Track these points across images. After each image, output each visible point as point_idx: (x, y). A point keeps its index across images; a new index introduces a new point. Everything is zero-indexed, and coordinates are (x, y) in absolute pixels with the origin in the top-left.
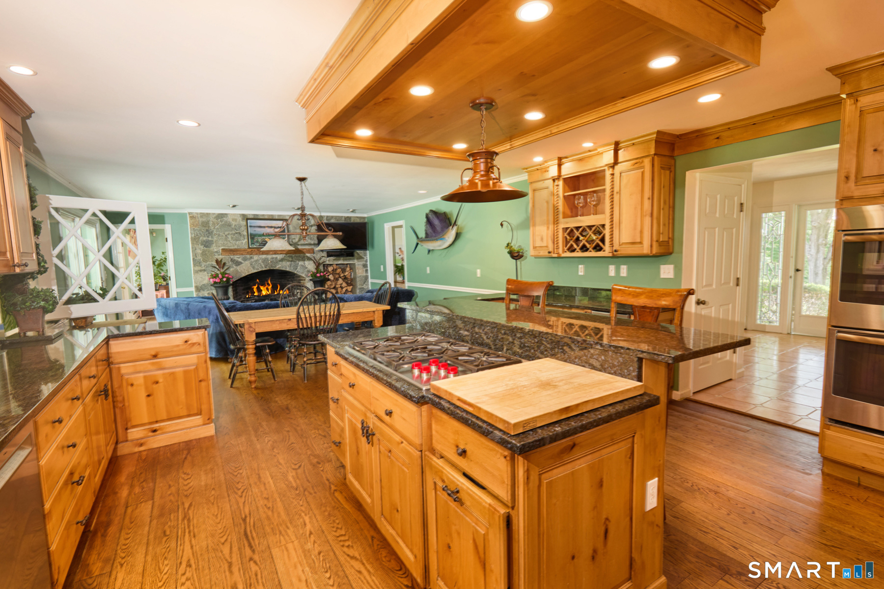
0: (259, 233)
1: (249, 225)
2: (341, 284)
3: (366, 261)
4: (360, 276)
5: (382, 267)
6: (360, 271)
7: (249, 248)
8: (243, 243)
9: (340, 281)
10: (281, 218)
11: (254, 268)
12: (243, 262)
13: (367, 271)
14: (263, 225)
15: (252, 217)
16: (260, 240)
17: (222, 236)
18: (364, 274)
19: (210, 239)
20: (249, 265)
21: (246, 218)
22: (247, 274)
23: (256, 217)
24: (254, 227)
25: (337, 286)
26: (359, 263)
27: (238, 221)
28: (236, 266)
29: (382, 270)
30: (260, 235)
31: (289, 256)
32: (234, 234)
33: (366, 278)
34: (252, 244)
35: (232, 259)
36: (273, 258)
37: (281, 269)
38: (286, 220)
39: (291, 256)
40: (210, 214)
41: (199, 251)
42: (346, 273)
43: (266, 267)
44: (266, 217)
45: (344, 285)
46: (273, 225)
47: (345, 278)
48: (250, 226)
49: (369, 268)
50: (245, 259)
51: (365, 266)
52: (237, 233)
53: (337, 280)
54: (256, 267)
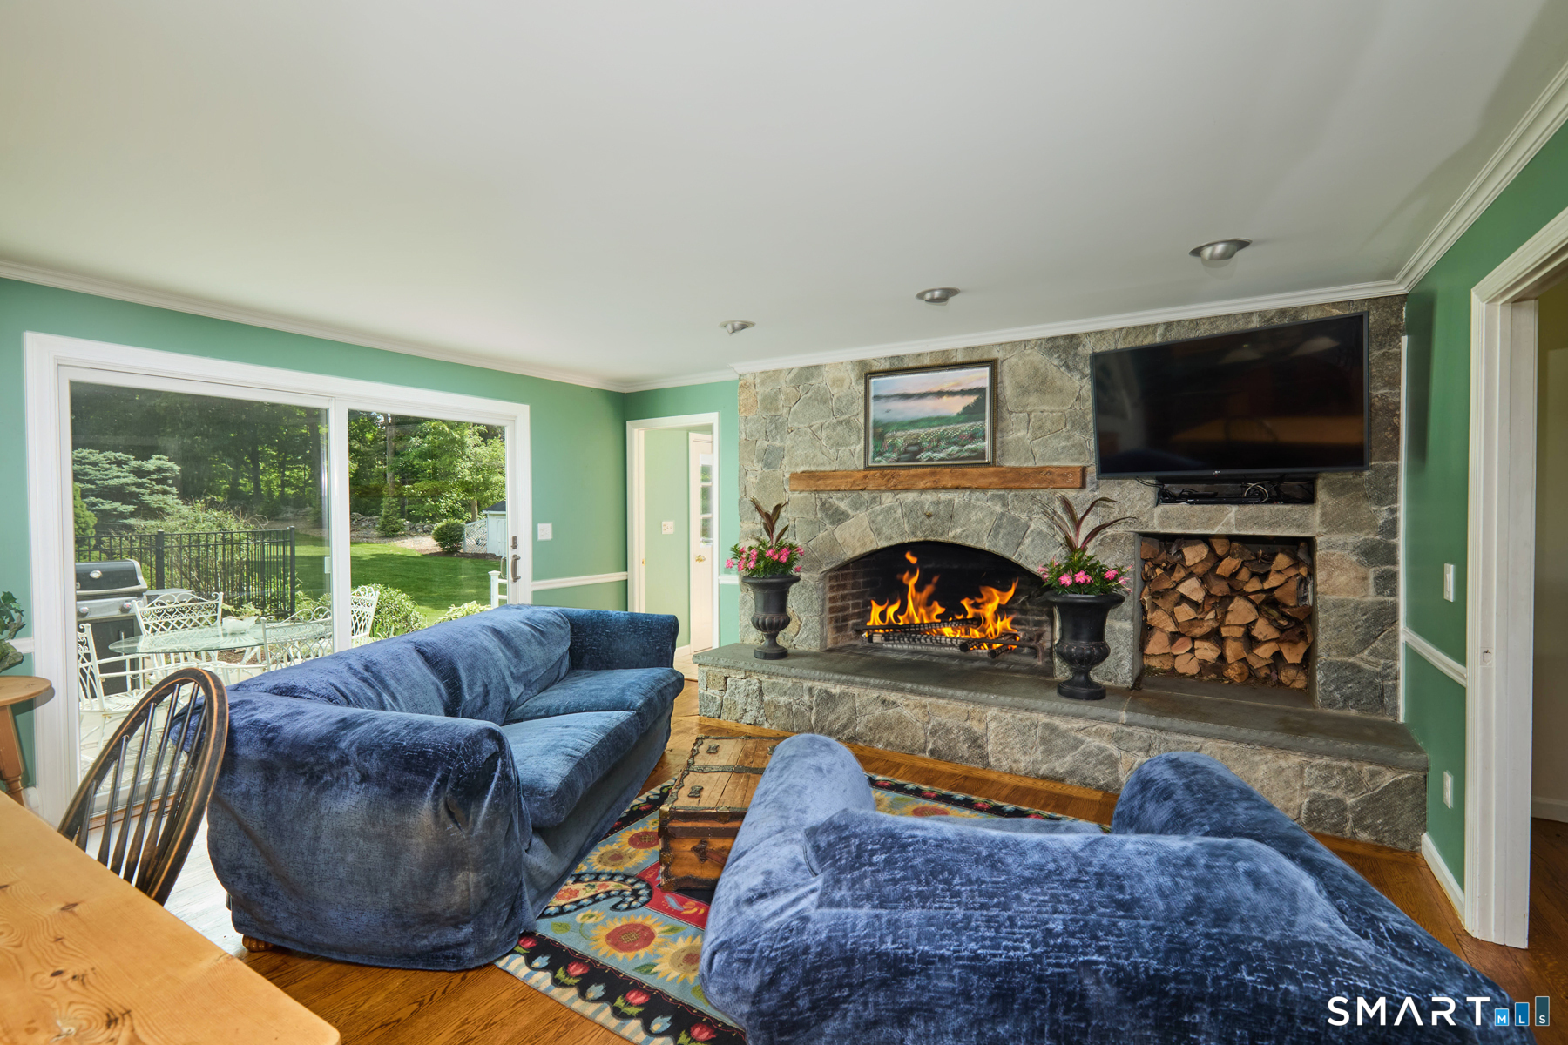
0: (900, 417)
1: (872, 394)
2: (1249, 627)
3: (1391, 528)
4: (1337, 605)
5: (1450, 572)
6: (1341, 579)
7: (867, 468)
8: (852, 455)
9: (1241, 611)
10: (976, 357)
11: (878, 532)
12: (850, 511)
13: (1387, 581)
14: (912, 391)
15: (885, 366)
16: (900, 442)
17: (806, 433)
18: (1371, 597)
19: (777, 443)
20: (866, 523)
21: (868, 374)
22: (859, 551)
23: (897, 365)
24: (888, 397)
25: (1224, 632)
26: (1338, 538)
27: (847, 382)
28: (833, 523)
29: (1450, 595)
30: (903, 425)
31: (993, 498)
32: (834, 427)
33: (1383, 618)
34: (879, 454)
35: (823, 504)
36: (939, 503)
37: (962, 541)
38: (992, 363)
39: (1002, 498)
40: (780, 371)
41: (752, 479)
42: (1273, 581)
43: (914, 533)
44: (927, 362)
45: (1263, 629)
46: (945, 387)
47: (1269, 603)
48: (877, 398)
49: (1402, 568)
50: (856, 507)
51: (1379, 554)
52: (841, 423)
53: (1223, 603)
54: (886, 531)
